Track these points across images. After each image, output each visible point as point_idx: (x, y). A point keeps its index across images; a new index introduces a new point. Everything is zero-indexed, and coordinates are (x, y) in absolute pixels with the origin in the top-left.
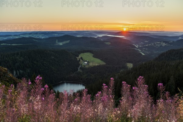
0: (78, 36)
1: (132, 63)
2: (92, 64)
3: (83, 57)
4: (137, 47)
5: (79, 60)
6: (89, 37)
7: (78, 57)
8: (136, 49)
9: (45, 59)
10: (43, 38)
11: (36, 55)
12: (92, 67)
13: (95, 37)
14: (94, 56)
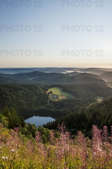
0: (48, 72)
1: (102, 97)
2: (61, 98)
3: (52, 91)
4: (107, 82)
5: (49, 94)
6: (58, 72)
7: (48, 91)
8: (106, 84)
9: (15, 92)
10: (12, 74)
11: (6, 89)
12: (62, 101)
13: (64, 73)
14: (63, 91)
